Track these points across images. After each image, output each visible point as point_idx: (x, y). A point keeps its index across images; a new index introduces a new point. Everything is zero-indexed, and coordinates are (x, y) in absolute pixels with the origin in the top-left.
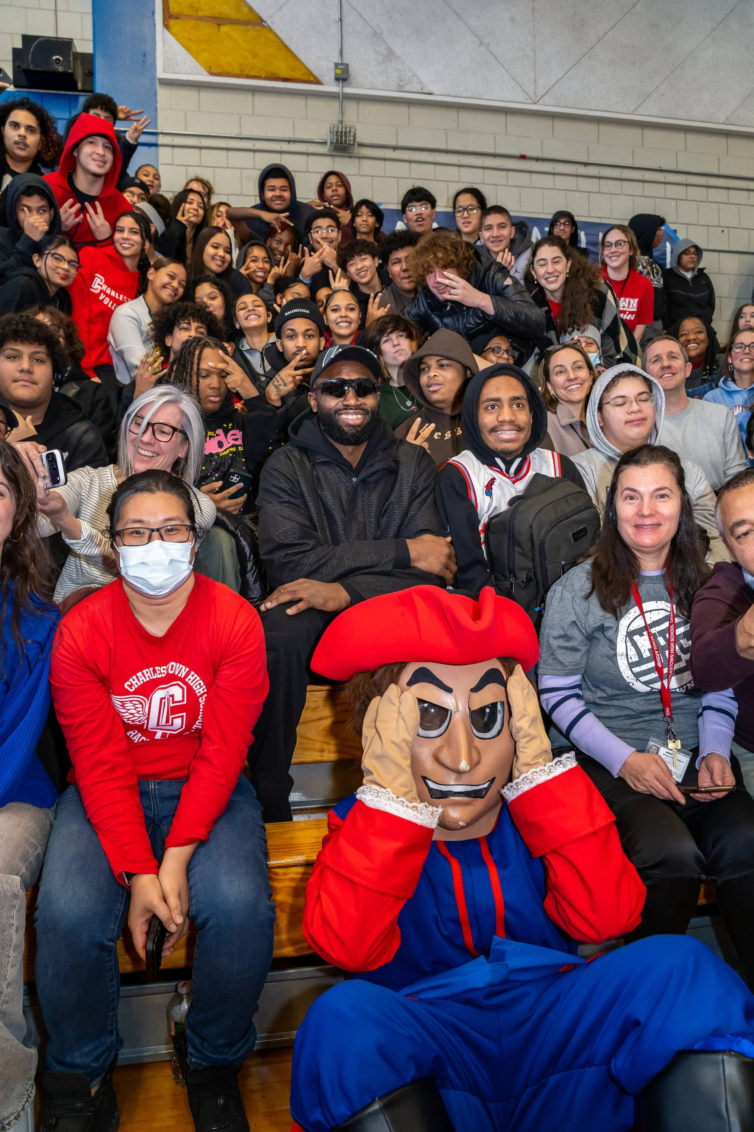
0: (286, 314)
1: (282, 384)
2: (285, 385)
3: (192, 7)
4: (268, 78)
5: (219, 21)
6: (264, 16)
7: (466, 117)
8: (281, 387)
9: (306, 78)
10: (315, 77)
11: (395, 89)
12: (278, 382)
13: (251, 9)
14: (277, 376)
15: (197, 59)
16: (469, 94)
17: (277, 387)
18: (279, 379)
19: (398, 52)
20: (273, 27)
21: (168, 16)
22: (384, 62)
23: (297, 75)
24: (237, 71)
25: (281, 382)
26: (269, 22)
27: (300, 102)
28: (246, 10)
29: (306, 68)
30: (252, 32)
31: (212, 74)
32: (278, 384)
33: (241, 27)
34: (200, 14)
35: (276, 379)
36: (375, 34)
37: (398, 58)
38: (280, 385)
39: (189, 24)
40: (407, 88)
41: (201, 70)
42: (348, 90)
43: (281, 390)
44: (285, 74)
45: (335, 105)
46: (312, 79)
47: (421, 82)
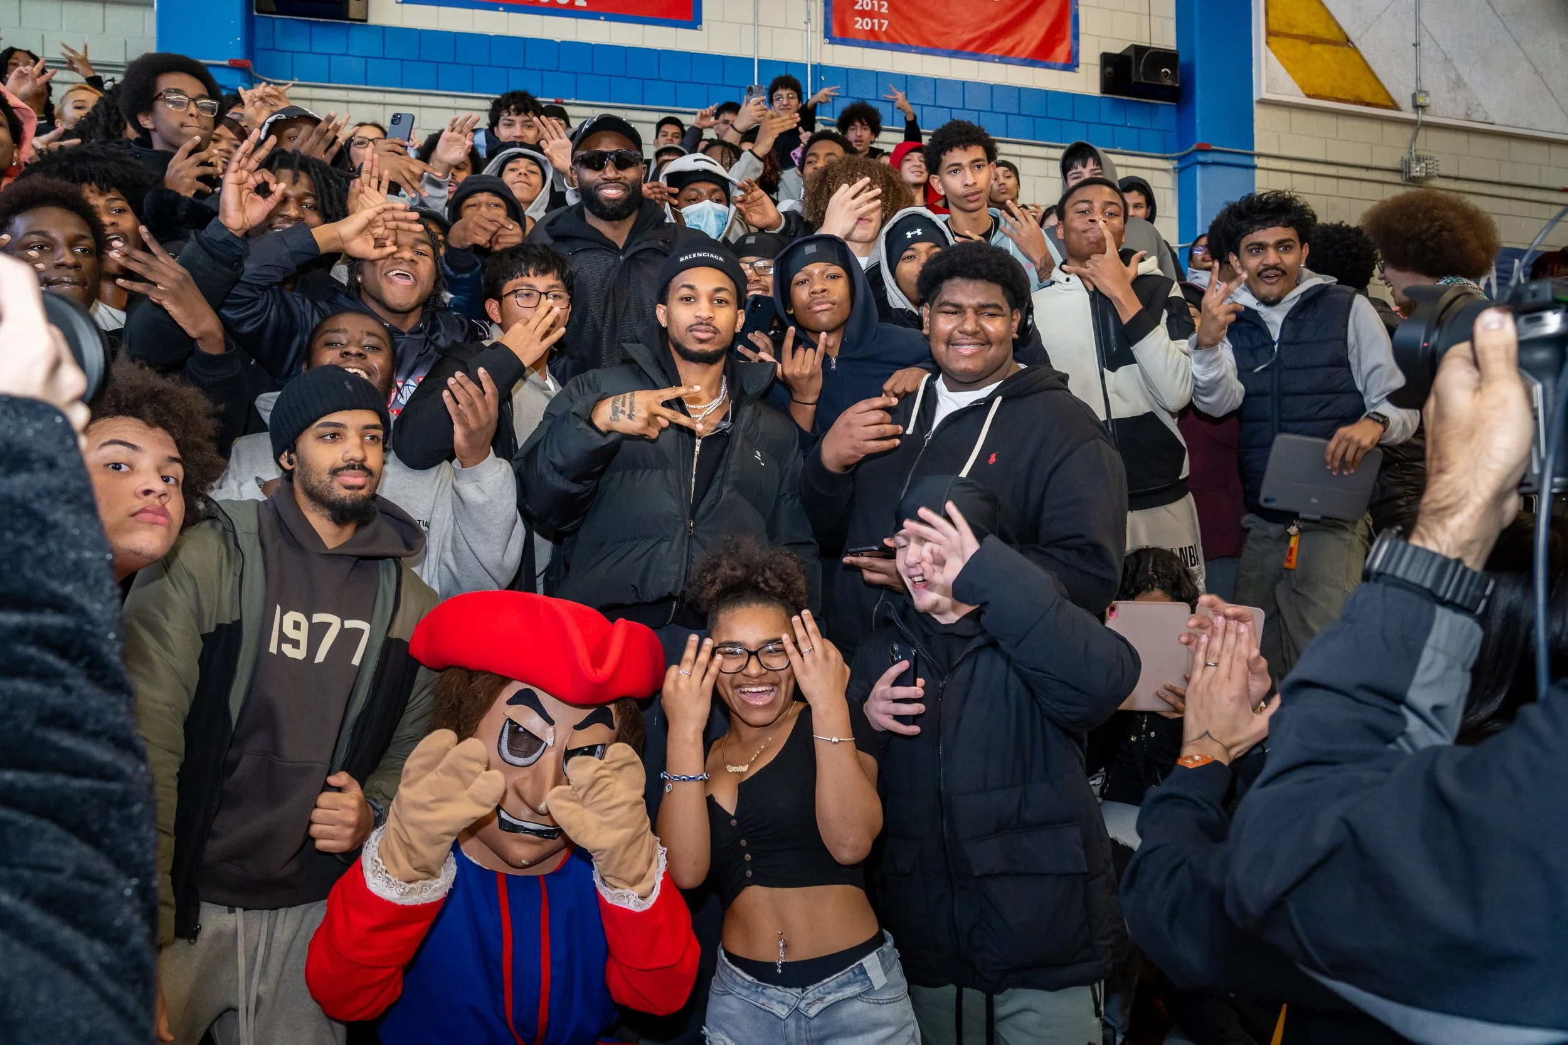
0: (682, 259)
1: (628, 412)
2: (630, 417)
3: (1289, 24)
4: (1355, 103)
5: (1313, 40)
6: (1353, 37)
7: (1517, 147)
8: (621, 416)
9: (1385, 103)
10: (1393, 101)
11: (1462, 117)
12: (623, 405)
13: (1340, 28)
14: (628, 395)
15: (1294, 77)
16: (1525, 124)
17: (615, 411)
18: (628, 401)
19: (1466, 79)
20: (1361, 49)
21: (1270, 33)
22: (1453, 89)
23: (1379, 99)
24: (1327, 93)
25: (627, 409)
26: (1357, 44)
27: (1375, 127)
28: (1335, 29)
29: (1387, 92)
30: (1341, 52)
31: (1308, 96)
32: (621, 408)
33: (1331, 47)
34: (1295, 32)
35: (624, 398)
36: (1446, 59)
37: (1465, 85)
38: (623, 412)
39: (1288, 42)
40: (1476, 117)
41: (1299, 91)
42: (1426, 118)
43: (618, 420)
44: (1368, 98)
45: (1408, 132)
46: (1390, 104)
47: (1486, 112)
